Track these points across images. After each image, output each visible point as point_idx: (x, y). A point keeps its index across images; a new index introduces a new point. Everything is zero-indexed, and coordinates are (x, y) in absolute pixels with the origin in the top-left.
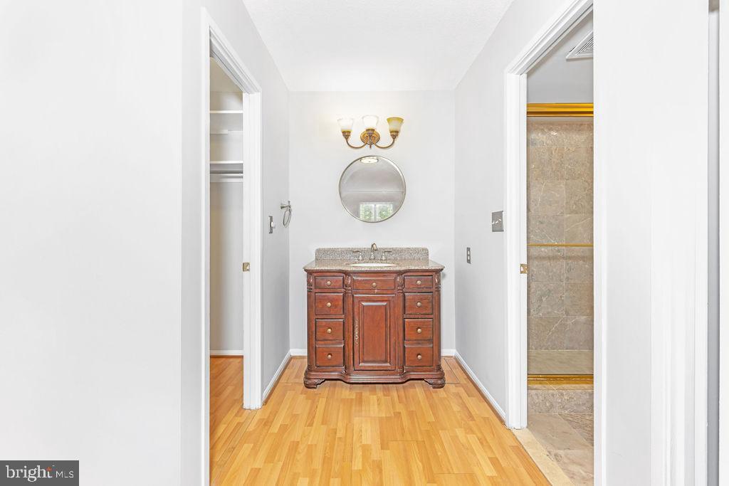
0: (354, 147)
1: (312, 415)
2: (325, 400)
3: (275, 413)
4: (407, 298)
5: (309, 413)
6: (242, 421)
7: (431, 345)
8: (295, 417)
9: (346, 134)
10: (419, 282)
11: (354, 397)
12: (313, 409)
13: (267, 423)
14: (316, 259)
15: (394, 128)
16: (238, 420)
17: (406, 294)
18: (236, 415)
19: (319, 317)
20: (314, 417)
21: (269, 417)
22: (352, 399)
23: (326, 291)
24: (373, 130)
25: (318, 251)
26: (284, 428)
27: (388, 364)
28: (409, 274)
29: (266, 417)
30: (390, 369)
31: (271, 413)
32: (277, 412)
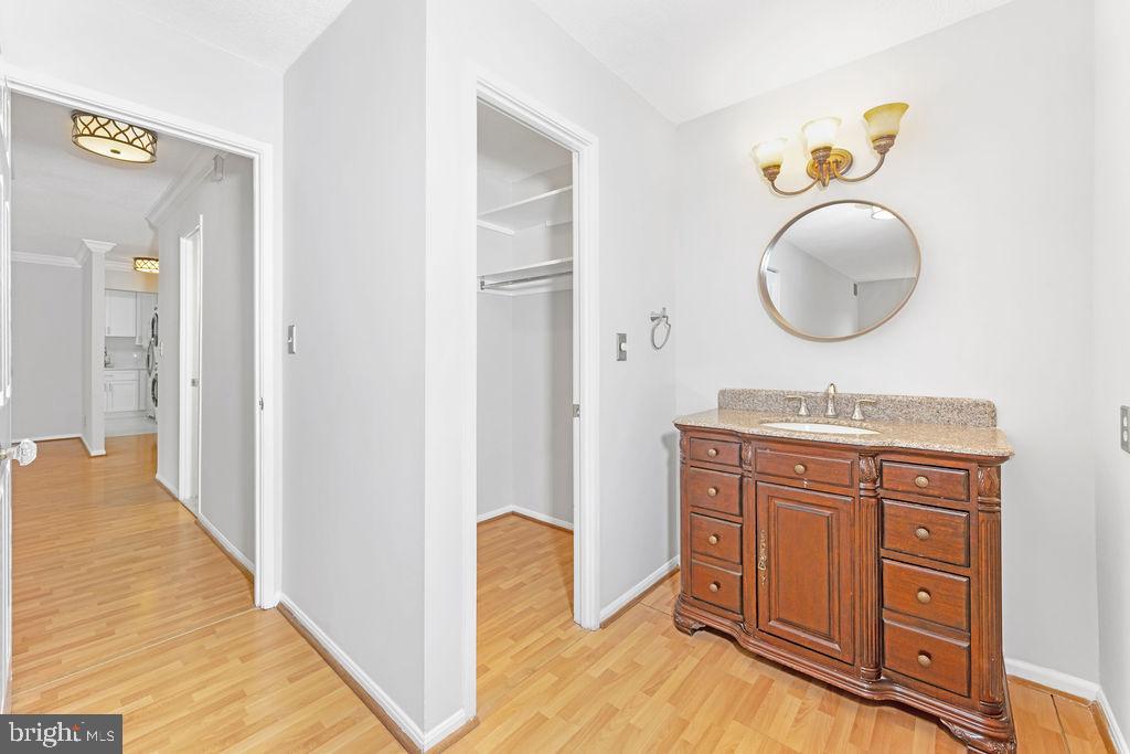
0: (786, 194)
1: (659, 679)
2: (696, 661)
3: (608, 648)
4: (886, 510)
5: (659, 672)
6: (563, 638)
7: (966, 645)
8: (634, 666)
9: (771, 172)
10: (922, 481)
11: (752, 681)
12: (669, 669)
13: (592, 656)
14: (720, 407)
15: (885, 130)
16: (561, 634)
17: (885, 501)
18: (560, 626)
19: (696, 510)
20: (662, 683)
21: (598, 649)
22: (746, 684)
23: (708, 465)
24: (828, 149)
25: (722, 393)
26: (609, 677)
27: (836, 647)
28: (893, 457)
29: (595, 647)
30: (836, 656)
31: (604, 643)
32: (613, 647)
